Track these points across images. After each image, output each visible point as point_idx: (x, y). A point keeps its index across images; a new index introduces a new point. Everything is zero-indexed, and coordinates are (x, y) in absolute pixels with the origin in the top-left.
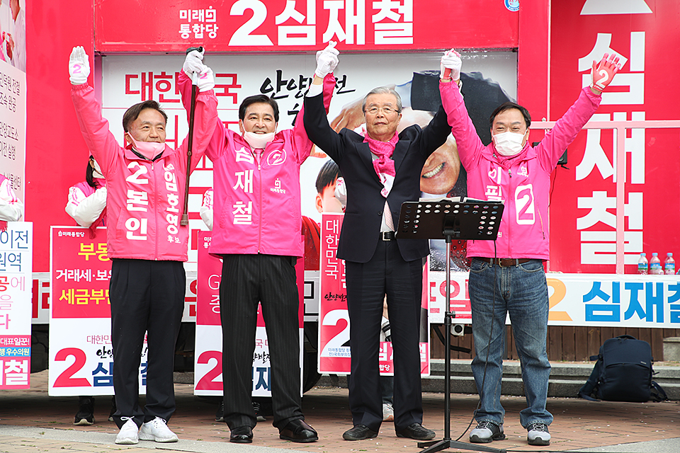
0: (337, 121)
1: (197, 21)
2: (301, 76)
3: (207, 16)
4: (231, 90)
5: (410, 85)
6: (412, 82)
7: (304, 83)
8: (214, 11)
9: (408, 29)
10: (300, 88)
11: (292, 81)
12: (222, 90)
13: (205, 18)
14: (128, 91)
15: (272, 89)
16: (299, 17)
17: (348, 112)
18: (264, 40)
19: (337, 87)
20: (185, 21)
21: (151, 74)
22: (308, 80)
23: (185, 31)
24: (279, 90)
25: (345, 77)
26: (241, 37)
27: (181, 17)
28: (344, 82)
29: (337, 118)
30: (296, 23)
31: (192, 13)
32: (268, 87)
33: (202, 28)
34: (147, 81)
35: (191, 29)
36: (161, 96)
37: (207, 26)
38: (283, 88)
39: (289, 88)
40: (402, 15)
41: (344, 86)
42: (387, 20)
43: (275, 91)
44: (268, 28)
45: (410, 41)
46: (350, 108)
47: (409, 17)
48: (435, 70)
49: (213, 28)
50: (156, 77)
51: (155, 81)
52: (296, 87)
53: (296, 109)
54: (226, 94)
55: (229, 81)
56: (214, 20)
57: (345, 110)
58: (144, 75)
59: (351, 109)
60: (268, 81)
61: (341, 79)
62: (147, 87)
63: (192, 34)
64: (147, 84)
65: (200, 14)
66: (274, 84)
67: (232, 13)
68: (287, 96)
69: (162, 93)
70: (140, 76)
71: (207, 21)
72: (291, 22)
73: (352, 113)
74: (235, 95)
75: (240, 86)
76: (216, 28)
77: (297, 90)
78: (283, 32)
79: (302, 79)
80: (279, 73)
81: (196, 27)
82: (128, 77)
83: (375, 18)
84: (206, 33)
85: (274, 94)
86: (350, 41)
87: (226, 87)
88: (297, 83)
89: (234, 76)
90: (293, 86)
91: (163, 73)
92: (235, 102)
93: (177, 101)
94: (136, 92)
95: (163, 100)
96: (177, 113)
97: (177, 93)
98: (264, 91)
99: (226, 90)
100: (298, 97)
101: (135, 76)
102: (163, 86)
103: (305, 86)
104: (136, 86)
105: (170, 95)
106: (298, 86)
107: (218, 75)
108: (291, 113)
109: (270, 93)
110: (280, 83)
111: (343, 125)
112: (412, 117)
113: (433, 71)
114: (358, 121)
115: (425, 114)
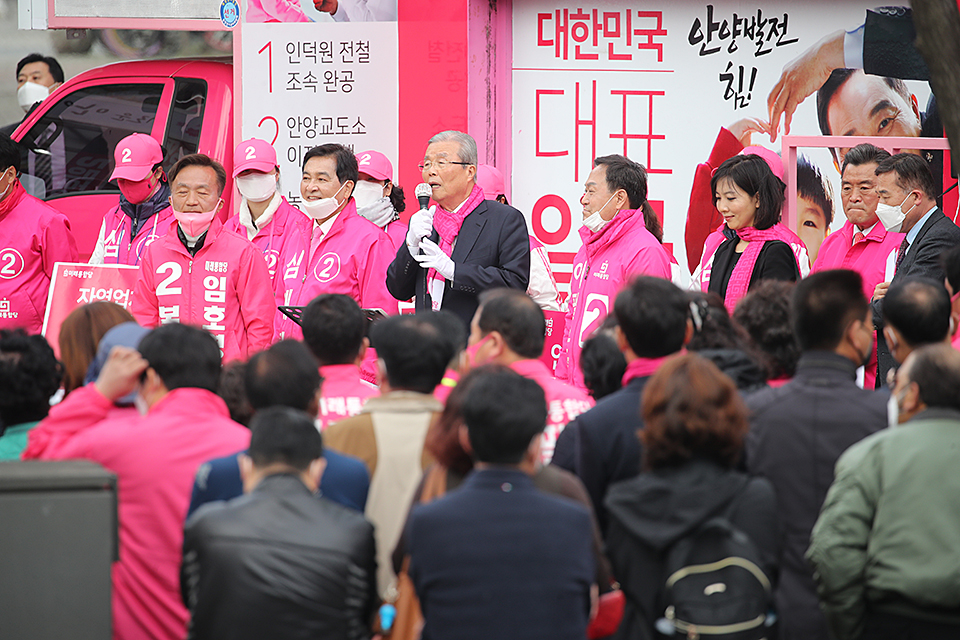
0: (777, 91)
2: (735, 16)
4: (656, 39)
5: (863, 30)
6: (865, 26)
7: (738, 27)
10: (734, 37)
11: (725, 23)
12: (644, 39)
14: (541, 42)
15: (702, 37)
17: (789, 77)
19: (777, 35)
21: (566, 11)
22: (743, 22)
24: (709, 39)
25: (786, 16)
28: (784, 25)
29: (777, 86)
32: (698, 34)
34: (562, 25)
36: (578, 48)
38: (715, 34)
39: (722, 37)
41: (785, 32)
43: (705, 40)
46: (791, 69)
48: (893, 5)
50: (573, 17)
51: (571, 23)
52: (729, 34)
53: (728, 72)
54: (650, 45)
55: (651, 24)
57: (785, 74)
58: (558, 12)
59: (793, 72)
60: (697, 24)
61: (781, 21)
62: (562, 34)
64: (562, 29)
66: (704, 29)
68: (718, 49)
69: (578, 44)
70: (554, 17)
73: (794, 78)
74: (659, 47)
75: (664, 33)
77: (730, 38)
79: (737, 22)
80: (710, 8)
82: (542, 17)
85: (704, 45)
87: (650, 33)
88: (730, 27)
89: (658, 15)
90: (726, 32)
91: (580, 10)
92: (660, 59)
93: (595, 57)
94: (550, 43)
95: (579, 56)
96: (595, 76)
97: (595, 44)
98: (693, 40)
99: (650, 39)
100: (731, 50)
101: (549, 16)
102: (580, 32)
103: (739, 33)
104: (549, 32)
105: (587, 47)
106: (731, 32)
107: (641, 14)
108: (723, 78)
109: (700, 44)
110: (712, 27)
111: (784, 98)
112: (864, 86)
113: (890, 8)
114: (801, 92)
115: (879, 80)
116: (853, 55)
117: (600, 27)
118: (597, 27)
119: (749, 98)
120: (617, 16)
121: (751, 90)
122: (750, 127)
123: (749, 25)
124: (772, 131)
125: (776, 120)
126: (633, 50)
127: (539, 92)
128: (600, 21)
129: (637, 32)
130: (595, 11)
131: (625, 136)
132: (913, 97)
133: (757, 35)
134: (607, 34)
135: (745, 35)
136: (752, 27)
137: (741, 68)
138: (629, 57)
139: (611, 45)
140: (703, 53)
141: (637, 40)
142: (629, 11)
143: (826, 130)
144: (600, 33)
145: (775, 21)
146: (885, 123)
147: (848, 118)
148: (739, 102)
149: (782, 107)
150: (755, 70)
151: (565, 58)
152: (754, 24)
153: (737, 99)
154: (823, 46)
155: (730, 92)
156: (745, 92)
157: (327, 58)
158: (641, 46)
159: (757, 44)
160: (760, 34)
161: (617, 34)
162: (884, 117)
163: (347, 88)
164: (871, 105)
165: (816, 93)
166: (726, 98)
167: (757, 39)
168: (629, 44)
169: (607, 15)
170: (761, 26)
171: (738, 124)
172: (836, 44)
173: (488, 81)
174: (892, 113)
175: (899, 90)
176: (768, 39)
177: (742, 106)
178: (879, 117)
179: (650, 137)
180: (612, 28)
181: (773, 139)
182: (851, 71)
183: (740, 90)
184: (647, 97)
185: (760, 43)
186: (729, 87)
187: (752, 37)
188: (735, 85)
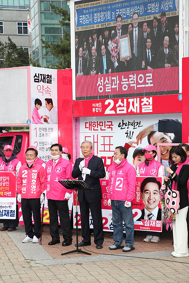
0: (138, 136)
1: (96, 107)
2: (129, 122)
3: (99, 105)
4: (111, 126)
5: (158, 124)
7: (129, 124)
8: (101, 104)
9: (151, 107)
11: (126, 123)
12: (108, 126)
13: (99, 106)
14: (86, 128)
15: (121, 126)
16: (122, 105)
18: (113, 112)
19: (138, 125)
20: (94, 107)
21: (91, 122)
23: (94, 110)
24: (123, 126)
25: (140, 121)
26: (108, 111)
27: (93, 106)
28: (140, 123)
30: (122, 107)
31: (96, 104)
32: (120, 125)
33: (98, 109)
34: (90, 124)
35: (95, 109)
36: (94, 128)
37: (99, 108)
38: (124, 125)
39: (126, 126)
40: (149, 103)
41: (140, 124)
42: (145, 105)
43: (122, 126)
44: (114, 108)
45: (151, 111)
47: (151, 103)
49: (100, 109)
50: (93, 123)
51: (92, 124)
53: (127, 132)
54: (110, 128)
55: (110, 124)
56: (101, 106)
58: (89, 122)
60: (120, 123)
61: (139, 122)
63: (95, 111)
64: (90, 125)
65: (97, 105)
66: (122, 124)
67: (105, 104)
68: (125, 128)
70: (89, 123)
71: (99, 107)
72: (120, 106)
73: (142, 133)
74: (112, 128)
75: (113, 125)
76: (101, 109)
77: (128, 126)
78: (118, 109)
79: (129, 123)
80: (123, 120)
81: (96, 109)
82: (86, 123)
83: (142, 104)
84: (99, 110)
86: (135, 112)
87: (110, 125)
88: (127, 124)
89: (111, 122)
90: (126, 125)
91: (94, 122)
92: (112, 130)
93: (98, 130)
94: (88, 128)
95: (94, 130)
96: (97, 134)
97: (98, 127)
98: (119, 126)
99: (110, 126)
100: (127, 128)
101: (88, 123)
102: (94, 125)
103: (129, 125)
104: (88, 125)
105: (96, 128)
106: (128, 124)
107: (107, 122)
108: (126, 133)
109: (121, 127)
110: (123, 124)
111: (140, 137)
112: (158, 135)
113: (164, 119)
114: (144, 136)
115: (162, 133)
116: (156, 128)
117: (99, 124)
118: (98, 124)
119: (132, 137)
120: (102, 122)
122: (132, 143)
123: (132, 123)
124: (137, 144)
125: (138, 141)
126: (106, 128)
127: (85, 137)
128: (99, 123)
129: (107, 125)
130: (97, 122)
131: (104, 145)
132: (170, 136)
134: (100, 126)
136: (133, 124)
137: (130, 132)
138: (105, 130)
139: (101, 128)
140: (121, 129)
141: (106, 127)
142: (105, 122)
143: (150, 143)
144: (99, 126)
145: (138, 122)
146: (163, 141)
147: (155, 141)
148: (130, 138)
149: (139, 139)
150: (133, 132)
151: (91, 130)
152: (133, 123)
153: (129, 137)
154: (149, 127)
156: (131, 136)
157: (46, 131)
158: (108, 128)
160: (134, 125)
161: (102, 126)
162: (163, 140)
163: (49, 136)
164: (160, 138)
165: (147, 136)
166: (127, 137)
167: (134, 126)
168: (105, 127)
169: (100, 122)
170: (134, 123)
171: (129, 142)
172: (152, 126)
173: (75, 135)
174: (165, 140)
175: (167, 135)
176: (136, 126)
177: (130, 139)
178: (162, 140)
179: (110, 145)
180: (101, 124)
181: (138, 145)
182: (156, 132)
183: (130, 136)
184: (109, 137)
185: (134, 127)
186: (127, 135)
187: (132, 126)
188: (129, 135)
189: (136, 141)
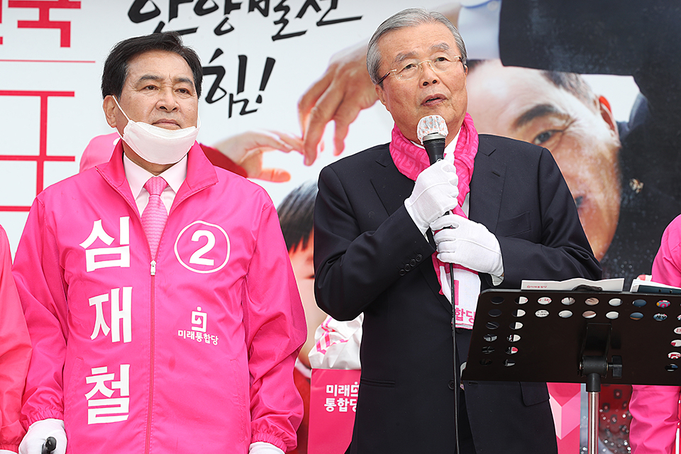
0: (317, 92)
4: (56, 14)
10: (227, 11)
15: (156, 12)
17: (343, 70)
19: (317, 9)
24: (174, 16)
29: (317, 85)
32: (148, 8)
38: (185, 8)
39: (198, 11)
41: (334, 6)
43: (164, 16)
46: (348, 60)
52: (216, 8)
53: (216, 63)
54: (43, 23)
57: (333, 67)
59: (352, 64)
68: (193, 31)
73: (353, 73)
74: (65, 28)
75: (74, 6)
77: (218, 16)
85: (162, 25)
87: (44, 5)
90: (208, 6)
92: (65, 42)
98: (137, 16)
99: (44, 14)
100: (218, 31)
103: (237, 7)
106: (221, 5)
109: (155, 22)
111: (334, 101)
112: (500, 87)
114: (368, 93)
115: (532, 75)
119: (259, 100)
121: (262, 88)
122: (260, 144)
124: (307, 149)
125: (315, 134)
126: (8, 30)
129: (15, 3)
132: (602, 100)
133: (276, 9)
135: (251, 9)
137: (243, 60)
141: (11, 14)
146: (545, 137)
148: (237, 108)
149: (328, 112)
150: (270, 63)
153: (232, 102)
155: (219, 93)
156: (251, 93)
158: (22, 24)
159: (276, 23)
160: (283, 8)
162: (541, 126)
164: (515, 110)
166: (209, 101)
167: (275, 15)
171: (236, 140)
174: (557, 123)
175: (575, 91)
176: (300, 15)
177: (243, 112)
179: (42, 158)
181: (310, 160)
182: (477, 62)
183: (241, 88)
184: (38, 98)
185: (284, 22)
186: (216, 86)
187: (265, 13)
188: (229, 82)
189: (293, 127)
